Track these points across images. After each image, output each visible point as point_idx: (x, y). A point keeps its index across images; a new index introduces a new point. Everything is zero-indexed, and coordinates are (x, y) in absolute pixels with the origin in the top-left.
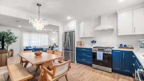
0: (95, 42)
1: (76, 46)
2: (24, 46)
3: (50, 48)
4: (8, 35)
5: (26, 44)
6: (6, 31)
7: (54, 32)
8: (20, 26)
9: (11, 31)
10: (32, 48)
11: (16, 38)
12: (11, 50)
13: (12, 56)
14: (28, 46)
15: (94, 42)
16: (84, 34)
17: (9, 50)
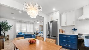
0: (77, 29)
1: (59, 33)
2: (16, 32)
3: (35, 34)
4: (5, 24)
5: (18, 31)
6: (4, 22)
7: (38, 23)
8: (14, 18)
9: (7, 22)
10: (22, 34)
11: (11, 27)
12: (8, 35)
13: (8, 39)
14: (19, 32)
15: (75, 30)
16: (66, 23)
17: (6, 35)
